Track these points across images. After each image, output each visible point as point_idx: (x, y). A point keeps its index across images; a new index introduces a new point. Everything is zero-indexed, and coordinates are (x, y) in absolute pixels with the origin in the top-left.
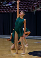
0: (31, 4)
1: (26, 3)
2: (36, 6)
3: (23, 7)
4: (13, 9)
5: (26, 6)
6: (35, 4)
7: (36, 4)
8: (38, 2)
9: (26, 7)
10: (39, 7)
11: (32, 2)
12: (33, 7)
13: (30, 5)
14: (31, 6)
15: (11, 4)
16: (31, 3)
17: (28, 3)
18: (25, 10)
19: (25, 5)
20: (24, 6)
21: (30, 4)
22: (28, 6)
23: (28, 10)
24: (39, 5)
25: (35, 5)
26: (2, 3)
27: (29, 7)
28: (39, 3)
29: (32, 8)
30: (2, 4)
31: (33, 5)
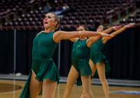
0: (102, 12)
1: (90, 11)
2: (111, 16)
3: (84, 19)
4: (65, 22)
5: (91, 16)
6: (108, 12)
7: (112, 13)
8: (117, 8)
9: (90, 19)
11: (104, 9)
12: (104, 19)
13: (99, 14)
14: (101, 16)
15: (60, 12)
16: (101, 11)
17: (94, 11)
18: (89, 25)
19: (88, 15)
20: (87, 17)
21: (99, 12)
22: (94, 17)
23: (94, 25)
24: (117, 15)
25: (109, 14)
26: (43, 9)
27: (97, 18)
28: (117, 10)
29: (103, 21)
30: (42, 11)
31: (105, 14)
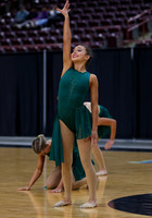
0: (120, 19)
1: (98, 17)
2: (137, 26)
3: (87, 32)
4: (53, 38)
5: (100, 27)
6: (131, 19)
7: (138, 21)
8: (146, 11)
9: (99, 32)
10: (147, 31)
11: (123, 13)
12: (124, 30)
13: (115, 23)
14: (118, 27)
15: (44, 21)
16: (117, 16)
17: (106, 17)
18: (97, 44)
19: (96, 24)
20: (94, 29)
21: (115, 19)
22: (106, 28)
23: (105, 42)
24: (146, 24)
25: (132, 22)
26: (13, 16)
27: (111, 31)
28: (147, 14)
29: (122, 34)
30: (12, 20)
31: (126, 22)
